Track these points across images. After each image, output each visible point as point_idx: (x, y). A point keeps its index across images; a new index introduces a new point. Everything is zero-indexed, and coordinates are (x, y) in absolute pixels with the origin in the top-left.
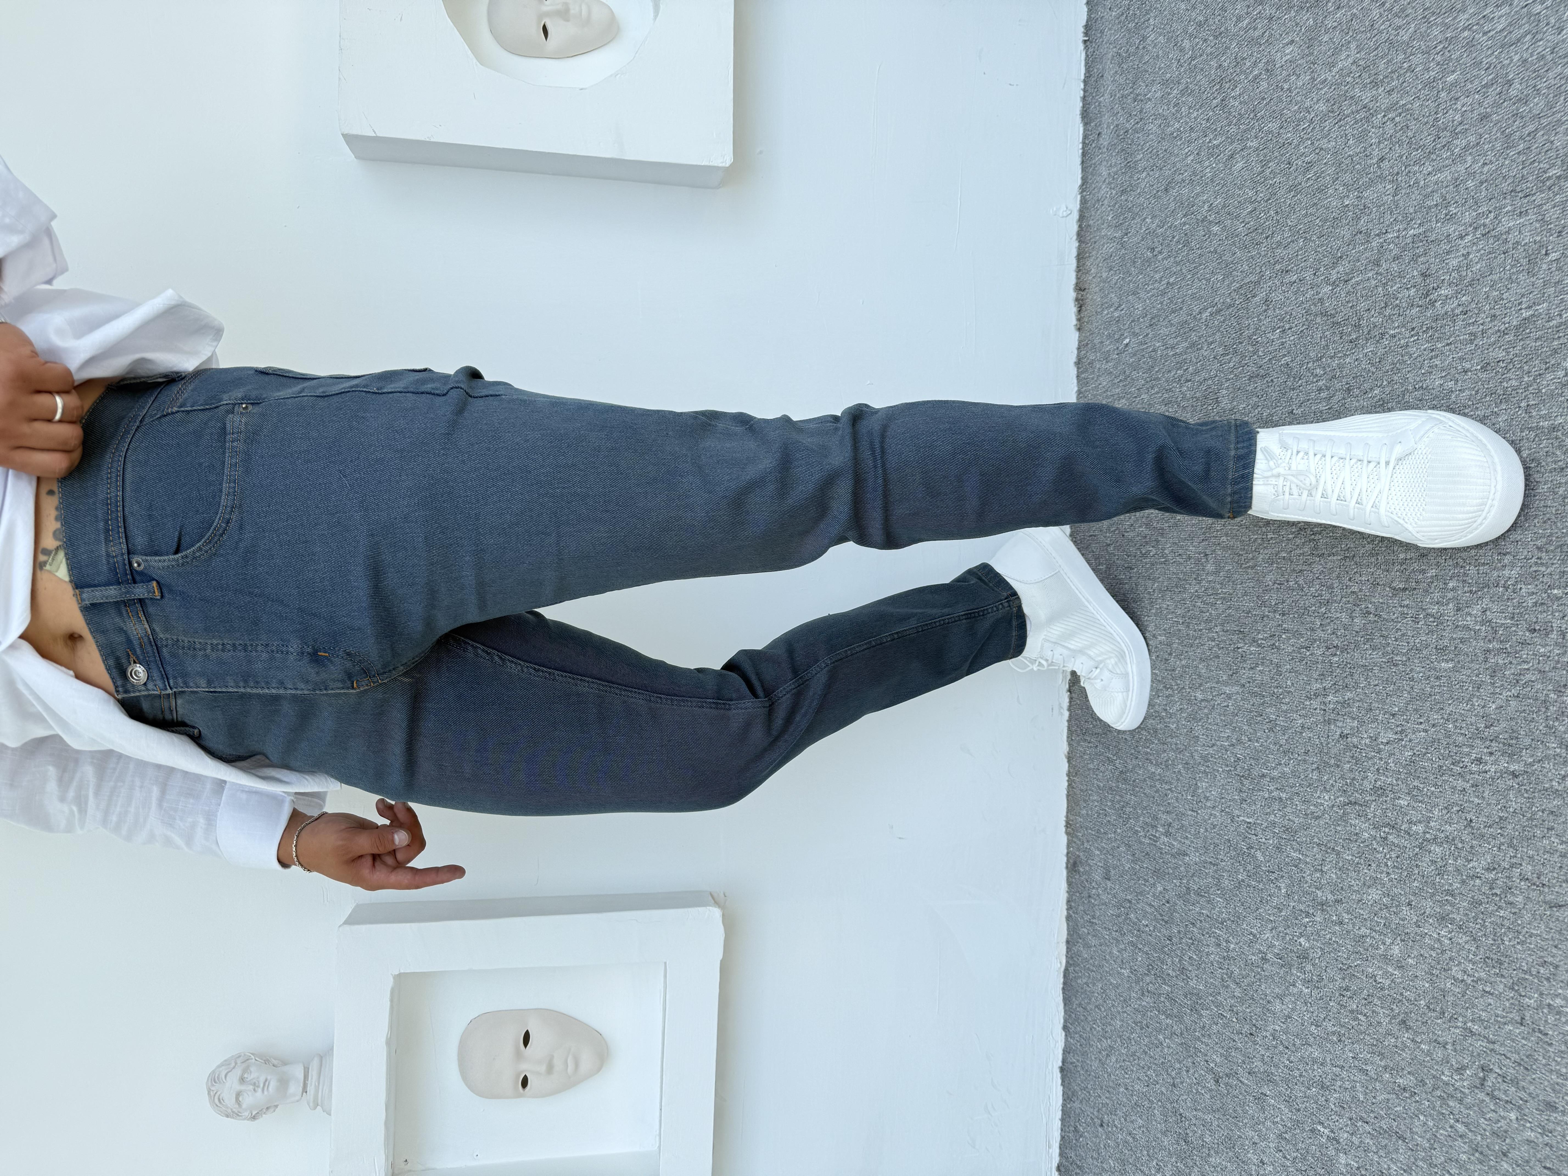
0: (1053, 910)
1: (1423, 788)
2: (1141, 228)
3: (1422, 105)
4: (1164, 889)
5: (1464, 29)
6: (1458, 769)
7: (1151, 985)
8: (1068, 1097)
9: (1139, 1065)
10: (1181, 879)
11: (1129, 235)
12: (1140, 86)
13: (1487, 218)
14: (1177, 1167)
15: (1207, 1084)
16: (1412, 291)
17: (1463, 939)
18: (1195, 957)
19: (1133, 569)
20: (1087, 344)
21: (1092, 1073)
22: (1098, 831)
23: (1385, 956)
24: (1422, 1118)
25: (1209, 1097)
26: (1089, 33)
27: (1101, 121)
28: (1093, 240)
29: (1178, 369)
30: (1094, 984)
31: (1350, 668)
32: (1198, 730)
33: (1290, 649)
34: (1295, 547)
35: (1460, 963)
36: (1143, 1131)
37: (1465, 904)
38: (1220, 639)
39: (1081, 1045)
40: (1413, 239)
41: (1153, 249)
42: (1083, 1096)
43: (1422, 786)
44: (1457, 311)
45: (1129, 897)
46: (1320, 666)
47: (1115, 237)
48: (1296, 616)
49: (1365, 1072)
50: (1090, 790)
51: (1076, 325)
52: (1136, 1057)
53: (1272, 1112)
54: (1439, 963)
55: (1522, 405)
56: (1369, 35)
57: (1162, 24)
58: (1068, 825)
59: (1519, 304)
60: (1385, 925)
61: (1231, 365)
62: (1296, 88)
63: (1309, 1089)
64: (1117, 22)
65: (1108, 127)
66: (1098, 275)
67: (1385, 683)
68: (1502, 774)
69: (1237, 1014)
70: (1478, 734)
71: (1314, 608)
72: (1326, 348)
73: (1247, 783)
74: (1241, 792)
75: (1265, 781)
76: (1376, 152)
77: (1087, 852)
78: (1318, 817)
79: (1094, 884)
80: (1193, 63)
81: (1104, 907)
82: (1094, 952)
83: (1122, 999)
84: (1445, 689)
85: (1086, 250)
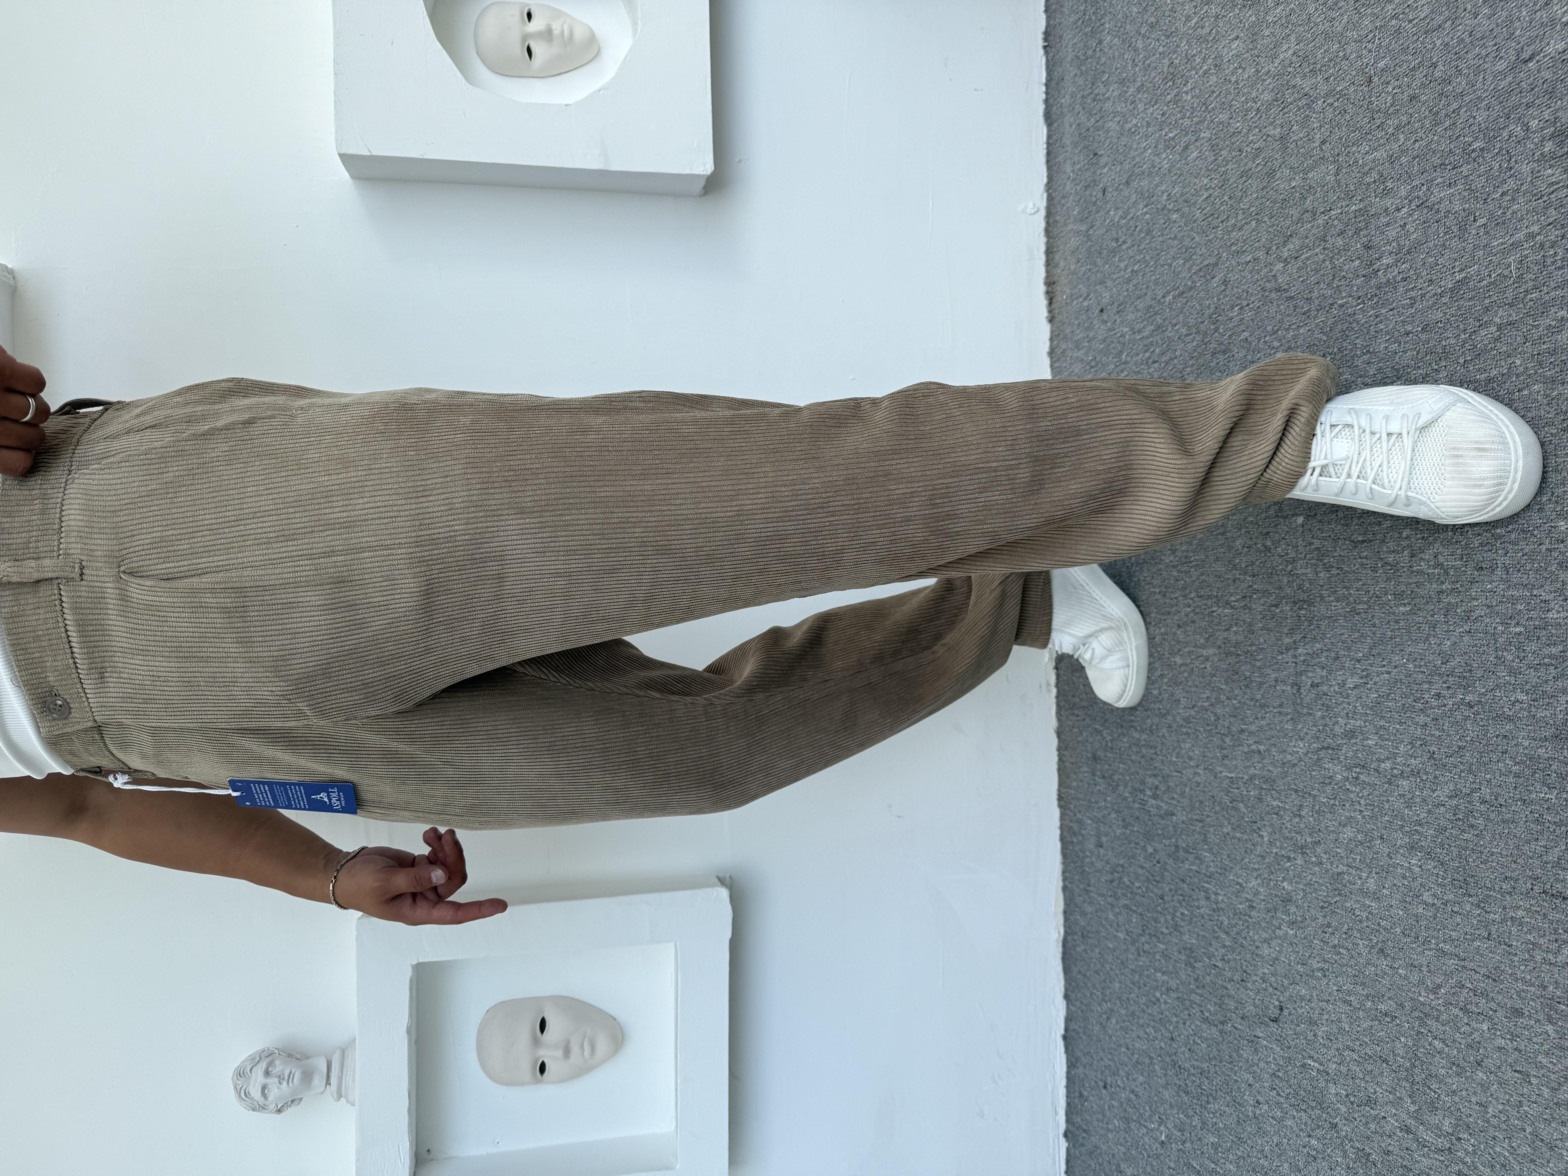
0: (1049, 881)
1: (1389, 727)
2: (1105, 221)
4: (1155, 850)
5: (1392, 18)
6: (1420, 705)
7: (1146, 945)
8: (1072, 1064)
9: (1138, 1024)
10: (1169, 839)
11: (1095, 228)
12: (1098, 86)
13: (1420, 190)
14: (1179, 1118)
16: (1357, 262)
17: (1430, 865)
18: (1186, 912)
20: (1059, 335)
21: (1094, 1038)
22: (1089, 801)
23: (1361, 890)
24: (1403, 1039)
26: (1049, 38)
27: (1063, 122)
28: (1060, 235)
29: (1146, 351)
30: (1092, 951)
32: (1179, 693)
33: (1261, 608)
35: (1430, 888)
36: (1145, 1088)
37: (1432, 832)
38: (1195, 605)
39: (1082, 1011)
40: (1356, 214)
41: (1117, 240)
42: (1086, 1061)
43: (1387, 725)
44: (1398, 279)
45: (1121, 862)
46: (1289, 621)
47: (1081, 231)
48: (1265, 576)
49: (1349, 1003)
50: (1081, 763)
51: (1048, 317)
52: (1135, 1017)
53: (1265, 1052)
54: (1411, 891)
57: (1116, 26)
58: (1060, 798)
59: (1453, 268)
60: (1360, 860)
61: (1195, 343)
62: (1243, 80)
63: (1298, 1026)
64: (1074, 27)
65: (1071, 126)
66: (1067, 268)
67: (1350, 631)
68: (1459, 706)
69: (1229, 963)
70: (1436, 671)
71: (1281, 567)
72: (1281, 321)
73: (1227, 740)
74: (1222, 749)
75: (1244, 736)
76: (1318, 136)
77: (1080, 822)
78: (1295, 765)
79: (1088, 853)
80: (1148, 62)
81: (1098, 874)
82: (1091, 919)
83: (1119, 961)
84: (1404, 631)
85: (1054, 244)
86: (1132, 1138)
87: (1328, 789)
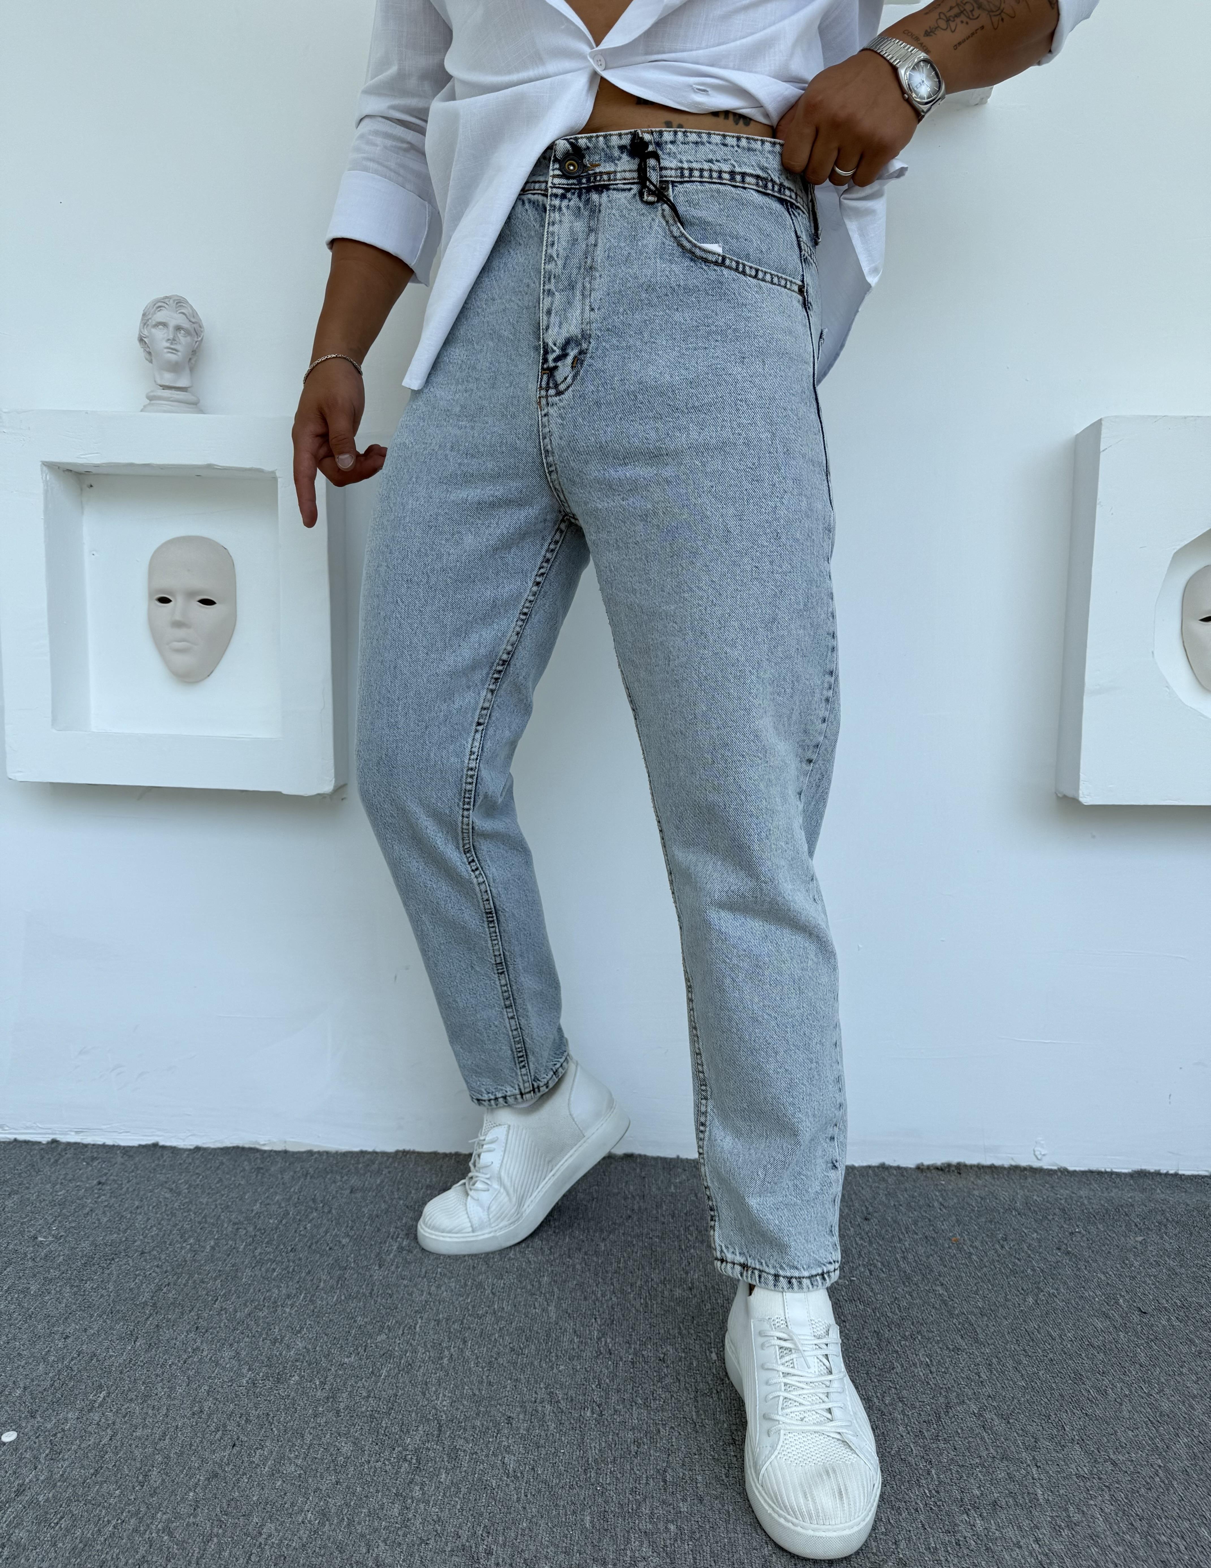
0: (319, 1137)
1: (459, 1498)
2: (1026, 1228)
3: (1175, 1503)
4: (344, 1245)
6: (481, 1532)
7: (244, 1232)
8: (127, 1152)
9: (162, 1219)
10: (355, 1261)
11: (1018, 1217)
12: (1175, 1228)
14: (59, 1255)
15: (144, 1285)
16: (977, 1492)
17: (304, 1534)
18: (275, 1274)
19: (673, 1218)
20: (903, 1176)
21: (152, 1175)
22: (400, 1183)
23: (283, 1458)
27: (1136, 1190)
28: (1011, 1181)
29: (882, 1263)
30: (243, 1177)
33: (597, 1369)
34: (703, 1375)
35: (279, 1531)
36: (95, 1223)
37: (340, 1537)
38: (603, 1301)
39: (180, 1164)
40: (1032, 1494)
41: (1005, 1239)
42: (129, 1166)
43: (461, 1496)
44: (958, 1536)
45: (334, 1211)
46: (581, 1397)
47: (1016, 1203)
48: (632, 1375)
49: (162, 1438)
50: (442, 1175)
51: (922, 1165)
52: (170, 1217)
53: (119, 1347)
54: (278, 1510)
58: (405, 1153)
60: (316, 1458)
61: (889, 1314)
62: (1184, 1380)
63: (144, 1383)
65: (1131, 1197)
66: (975, 1187)
67: (567, 1461)
69: (218, 1315)
71: (641, 1392)
72: (913, 1407)
73: (456, 1326)
74: (447, 1320)
75: (459, 1343)
76: (1121, 1458)
77: (379, 1172)
78: (424, 1394)
81: (323, 1187)
82: (277, 1178)
83: (230, 1203)
84: (564, 1520)
85: (1001, 1175)
86: (43, 1208)
87: (395, 1429)
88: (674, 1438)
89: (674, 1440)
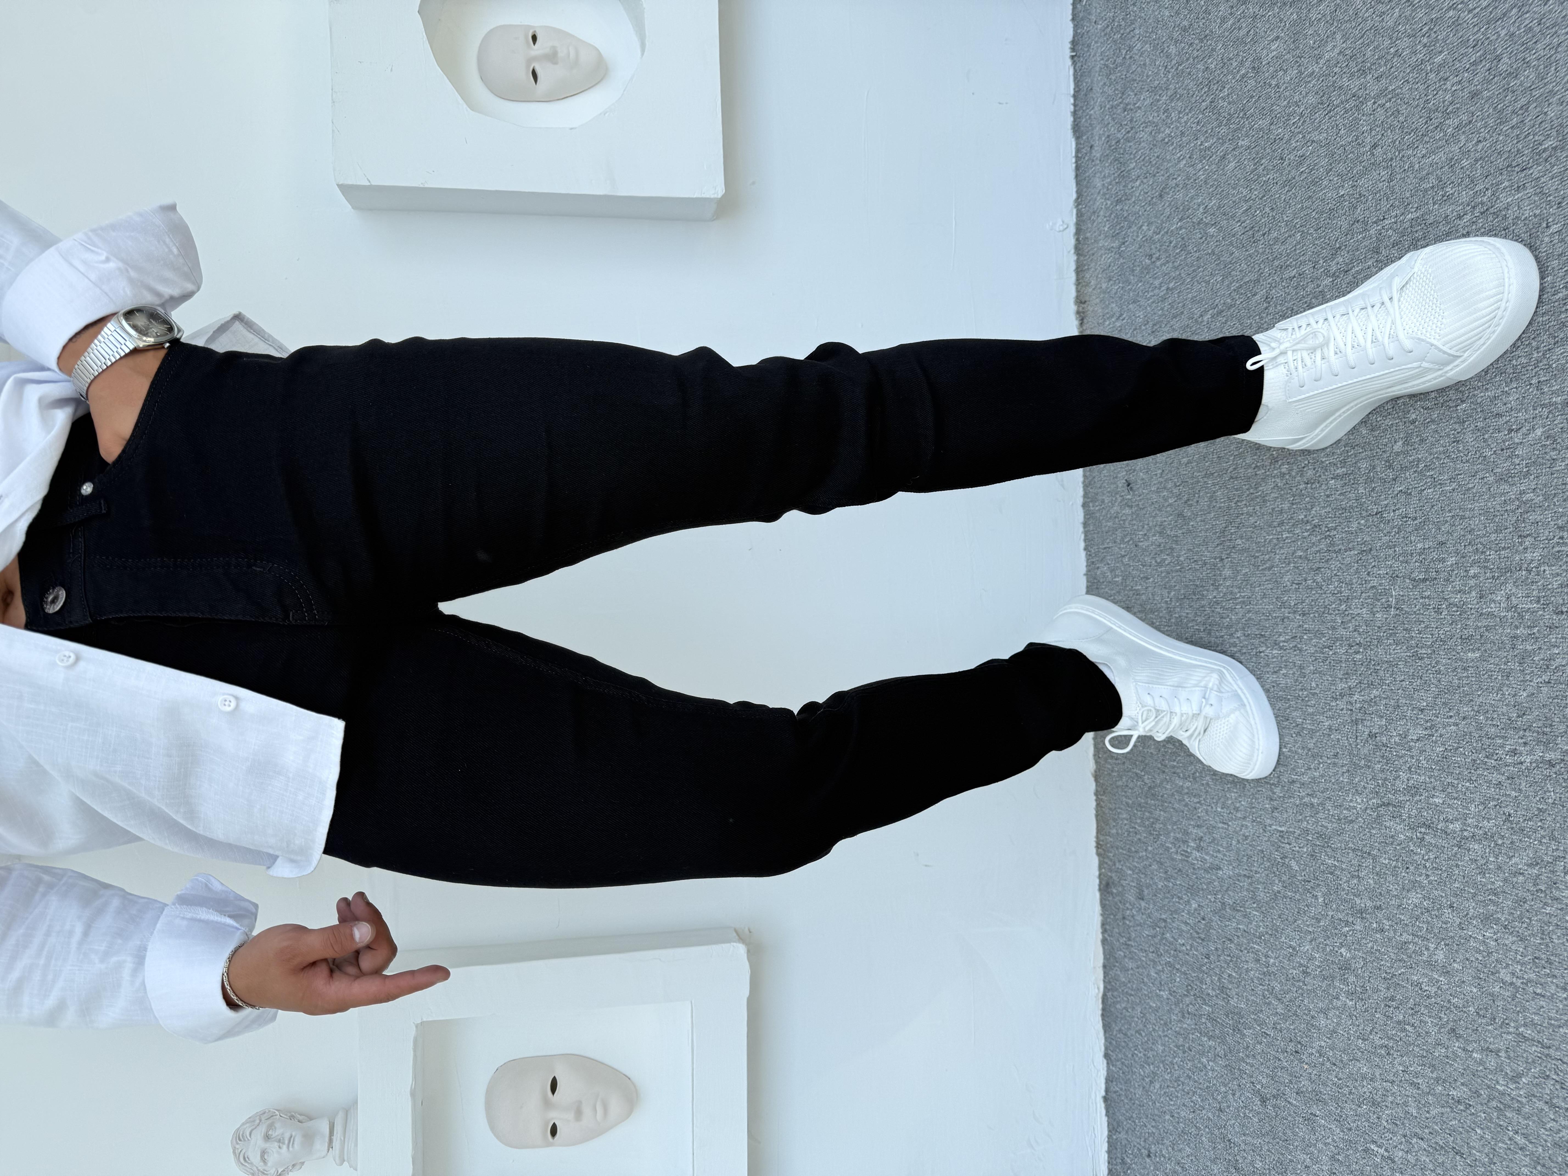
0: (1087, 934)
1: (1458, 784)
2: (1138, 236)
3: (1411, 88)
4: (1199, 905)
5: (1449, 9)
6: (1493, 761)
7: (1191, 1006)
8: (1114, 1128)
9: (1184, 1091)
10: (1215, 894)
11: (1126, 244)
12: (1129, 95)
13: (1484, 196)
15: (1254, 1107)
17: (1509, 939)
18: (1234, 974)
19: (1149, 579)
21: (1137, 1102)
22: (1129, 850)
23: (1429, 962)
24: (1479, 1131)
25: (1257, 1121)
26: (1076, 48)
27: (1092, 134)
28: (1091, 252)
30: (1133, 1009)
31: (1374, 665)
33: (1312, 650)
34: (1310, 545)
35: (1508, 965)
36: (1192, 1160)
37: (1509, 903)
38: (1241, 645)
39: (1123, 1073)
40: (1411, 223)
41: (1151, 256)
42: (1128, 1125)
43: (1456, 782)
45: (1164, 916)
46: (1344, 665)
47: (1112, 247)
48: (1316, 615)
49: (1416, 1086)
50: (1119, 808)
52: (1180, 1083)
53: (1323, 1133)
54: (1486, 967)
55: (1533, 382)
56: (1354, 24)
57: (1147, 32)
58: (1098, 846)
60: (1427, 929)
62: (1284, 83)
63: (1359, 1106)
64: (1103, 34)
65: (1100, 138)
66: (1099, 286)
67: (1411, 677)
68: (1538, 764)
69: (1281, 1032)
70: (1510, 724)
71: (1334, 606)
73: (1277, 790)
74: (1271, 799)
76: (1368, 140)
77: (1119, 872)
78: (1352, 821)
79: (1127, 905)
80: (1180, 68)
81: (1139, 928)
82: (1132, 974)
83: (1162, 1022)
84: (1473, 679)
85: (1085, 262)
87: (1390, 850)
88: (1378, 572)
89: (1381, 572)
